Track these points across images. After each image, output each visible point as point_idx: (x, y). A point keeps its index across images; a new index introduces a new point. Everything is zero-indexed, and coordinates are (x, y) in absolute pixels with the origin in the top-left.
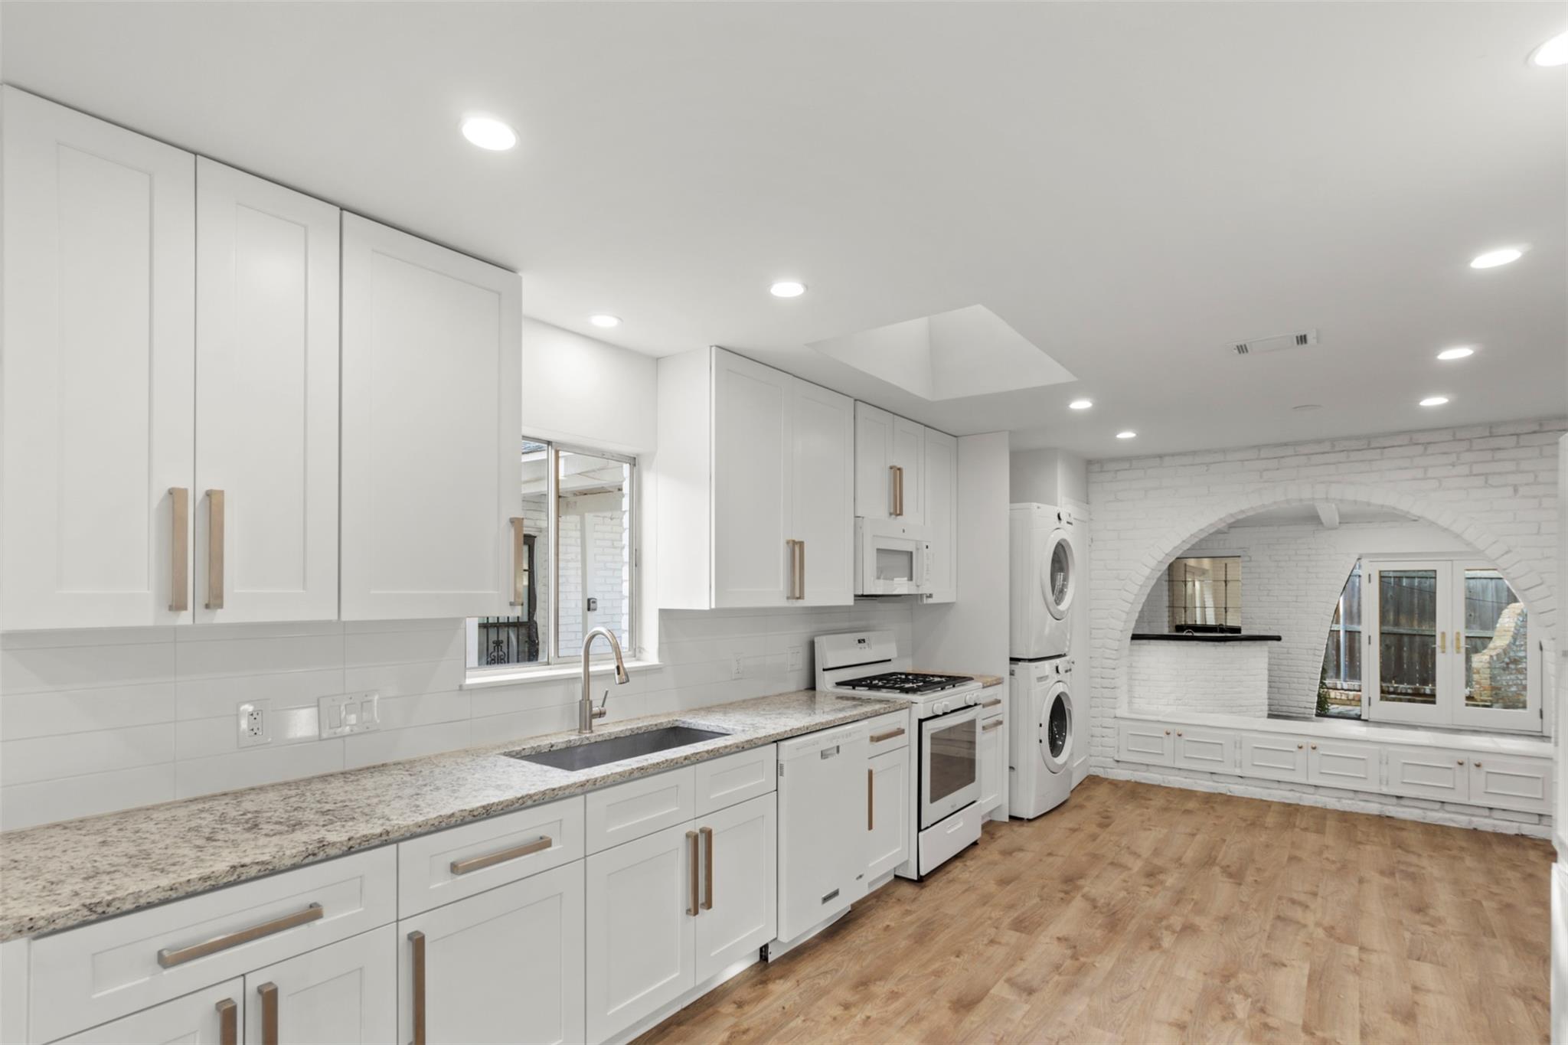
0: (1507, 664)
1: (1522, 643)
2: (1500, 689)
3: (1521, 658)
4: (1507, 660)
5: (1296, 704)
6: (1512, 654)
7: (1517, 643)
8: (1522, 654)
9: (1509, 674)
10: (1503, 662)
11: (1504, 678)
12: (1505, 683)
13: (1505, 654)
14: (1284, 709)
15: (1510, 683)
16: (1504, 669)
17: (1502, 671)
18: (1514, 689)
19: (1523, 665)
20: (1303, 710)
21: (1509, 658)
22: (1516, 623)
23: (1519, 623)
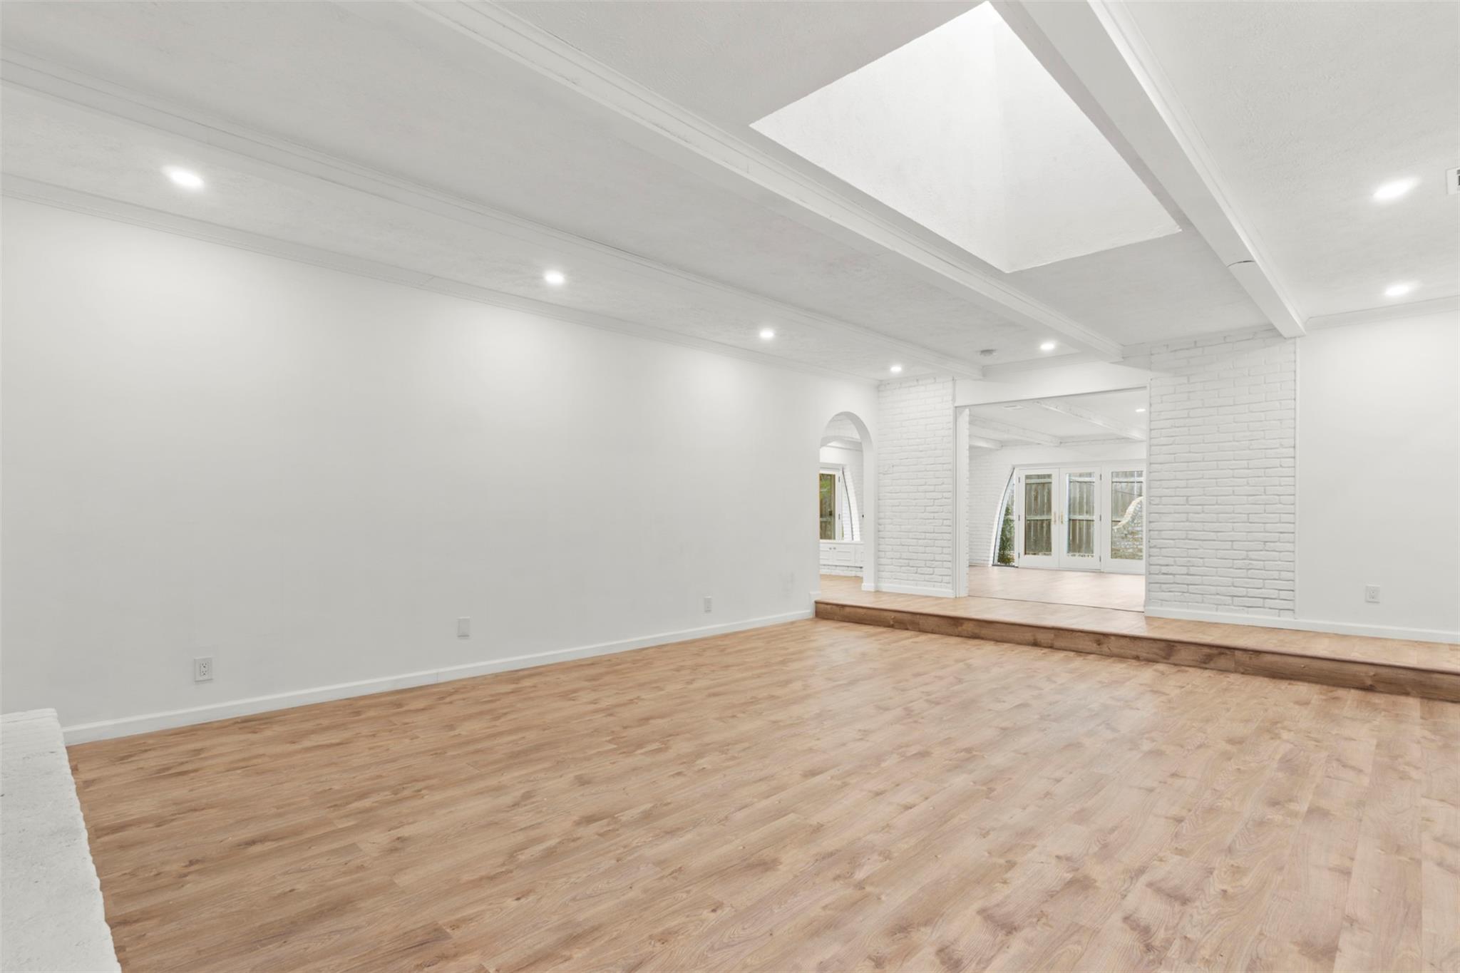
0: (1126, 535)
1: (1139, 521)
2: (1119, 550)
3: (1138, 531)
4: (1126, 532)
5: (978, 558)
6: (1130, 528)
7: (1135, 521)
8: (1139, 529)
9: (1127, 541)
10: (1122, 533)
11: (1123, 543)
12: (1123, 547)
13: (1125, 529)
14: (975, 562)
15: (1128, 547)
16: (1123, 538)
17: (1121, 540)
18: (1131, 550)
19: (1140, 536)
20: (982, 562)
21: (1128, 531)
22: (1135, 509)
23: (1138, 509)
